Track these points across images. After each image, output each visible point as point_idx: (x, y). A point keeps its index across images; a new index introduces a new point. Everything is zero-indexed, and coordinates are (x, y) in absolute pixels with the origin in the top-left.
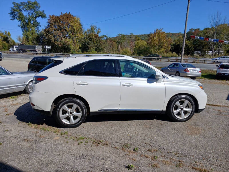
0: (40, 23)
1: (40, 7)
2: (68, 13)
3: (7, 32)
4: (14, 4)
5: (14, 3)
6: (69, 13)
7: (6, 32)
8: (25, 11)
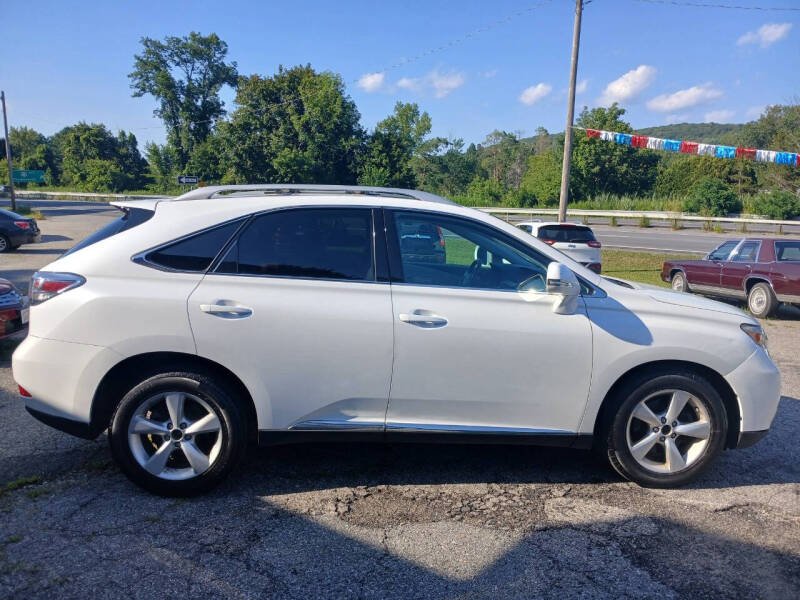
0: (223, 104)
1: (225, 52)
2: (304, 66)
3: (128, 134)
4: (146, 44)
5: (146, 42)
6: (309, 65)
7: (123, 134)
8: (178, 64)
